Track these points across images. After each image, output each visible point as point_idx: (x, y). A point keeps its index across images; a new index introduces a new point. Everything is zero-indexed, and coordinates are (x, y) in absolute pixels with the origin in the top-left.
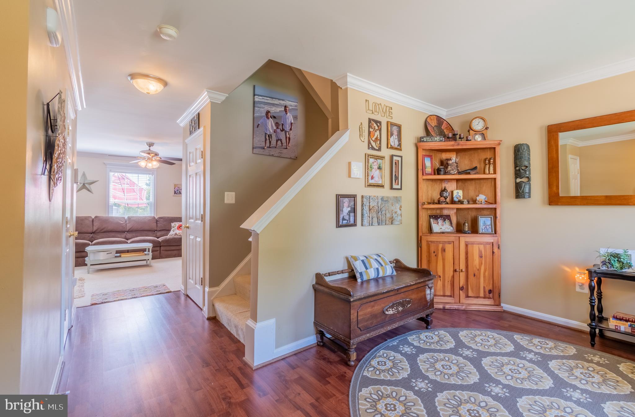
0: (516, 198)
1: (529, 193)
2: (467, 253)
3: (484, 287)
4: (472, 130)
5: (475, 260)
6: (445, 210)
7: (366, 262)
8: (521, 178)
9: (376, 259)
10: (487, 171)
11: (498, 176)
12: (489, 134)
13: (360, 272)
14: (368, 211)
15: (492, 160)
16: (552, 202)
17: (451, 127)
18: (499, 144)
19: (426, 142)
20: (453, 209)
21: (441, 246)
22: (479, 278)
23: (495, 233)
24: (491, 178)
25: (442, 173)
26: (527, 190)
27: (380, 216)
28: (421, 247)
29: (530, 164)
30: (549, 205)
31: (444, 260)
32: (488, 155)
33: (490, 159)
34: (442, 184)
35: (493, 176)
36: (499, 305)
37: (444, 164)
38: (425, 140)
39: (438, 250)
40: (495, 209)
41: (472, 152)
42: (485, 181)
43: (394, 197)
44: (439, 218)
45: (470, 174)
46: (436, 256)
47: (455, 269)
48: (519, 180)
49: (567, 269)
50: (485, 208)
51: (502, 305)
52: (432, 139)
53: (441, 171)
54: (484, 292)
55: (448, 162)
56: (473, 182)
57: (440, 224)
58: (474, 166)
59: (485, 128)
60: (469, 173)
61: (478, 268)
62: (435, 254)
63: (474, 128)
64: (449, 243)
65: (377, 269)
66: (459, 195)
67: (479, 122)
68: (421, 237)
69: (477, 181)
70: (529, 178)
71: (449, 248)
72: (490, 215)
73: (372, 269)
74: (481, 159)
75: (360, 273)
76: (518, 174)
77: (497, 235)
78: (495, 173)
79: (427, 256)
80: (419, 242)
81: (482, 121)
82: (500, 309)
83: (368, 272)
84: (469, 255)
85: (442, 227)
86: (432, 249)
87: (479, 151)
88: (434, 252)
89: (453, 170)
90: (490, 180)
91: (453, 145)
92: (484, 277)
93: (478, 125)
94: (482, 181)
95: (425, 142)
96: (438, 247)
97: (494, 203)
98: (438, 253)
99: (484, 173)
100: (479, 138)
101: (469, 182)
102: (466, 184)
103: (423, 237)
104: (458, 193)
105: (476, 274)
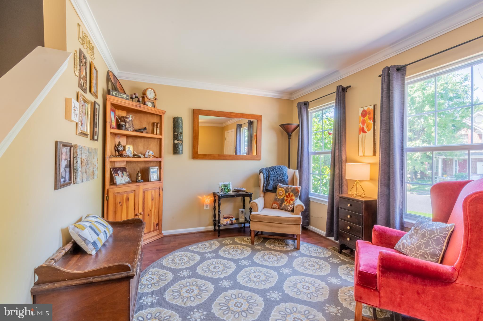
0: (174, 154)
1: (182, 151)
2: (144, 199)
3: (154, 223)
4: (146, 97)
5: (149, 202)
7: (93, 226)
8: (178, 141)
9: (96, 221)
10: (155, 132)
11: (163, 137)
12: (157, 103)
13: (92, 241)
14: (80, 165)
15: (159, 125)
16: (194, 157)
18: (164, 113)
19: (115, 96)
21: (125, 196)
22: (151, 217)
23: (160, 180)
24: (157, 138)
25: (124, 128)
26: (181, 150)
27: (87, 170)
28: (108, 200)
29: (182, 131)
30: (193, 159)
31: (127, 208)
32: (156, 120)
33: (157, 124)
34: (115, 139)
35: (160, 137)
36: (161, 233)
37: (123, 119)
38: (114, 94)
39: (123, 200)
40: (160, 162)
41: (142, 115)
42: (152, 140)
43: (94, 148)
44: (118, 170)
45: (142, 133)
46: (121, 206)
47: (135, 214)
48: (176, 142)
49: (200, 197)
50: (152, 161)
51: (163, 232)
52: (120, 95)
53: (123, 126)
54: (154, 226)
55: (126, 120)
56: (142, 140)
57: (120, 175)
58: (144, 126)
59: (155, 98)
60: (142, 132)
61: (151, 208)
62: (120, 204)
63: (153, 96)
64: (132, 192)
65: (105, 231)
66: (130, 149)
67: (151, 93)
68: (108, 190)
69: (146, 139)
70: (182, 141)
71: (131, 197)
72: (156, 166)
73: (102, 233)
74: (150, 122)
75: (92, 243)
76: (175, 137)
77: (161, 181)
78: (161, 134)
79: (113, 208)
80: (106, 195)
81: (153, 92)
82: (161, 236)
83: (100, 239)
84: (145, 200)
85: (122, 179)
86: (118, 200)
87: (148, 115)
88: (120, 203)
89: (130, 127)
90: (157, 139)
91: (136, 106)
92: (154, 215)
93: (150, 95)
94: (150, 140)
95: (114, 96)
96: (123, 197)
97: (159, 156)
98: (123, 203)
99: (153, 133)
100: (150, 105)
101: (139, 139)
102: (136, 141)
103: (110, 189)
104: (129, 148)
105: (149, 213)
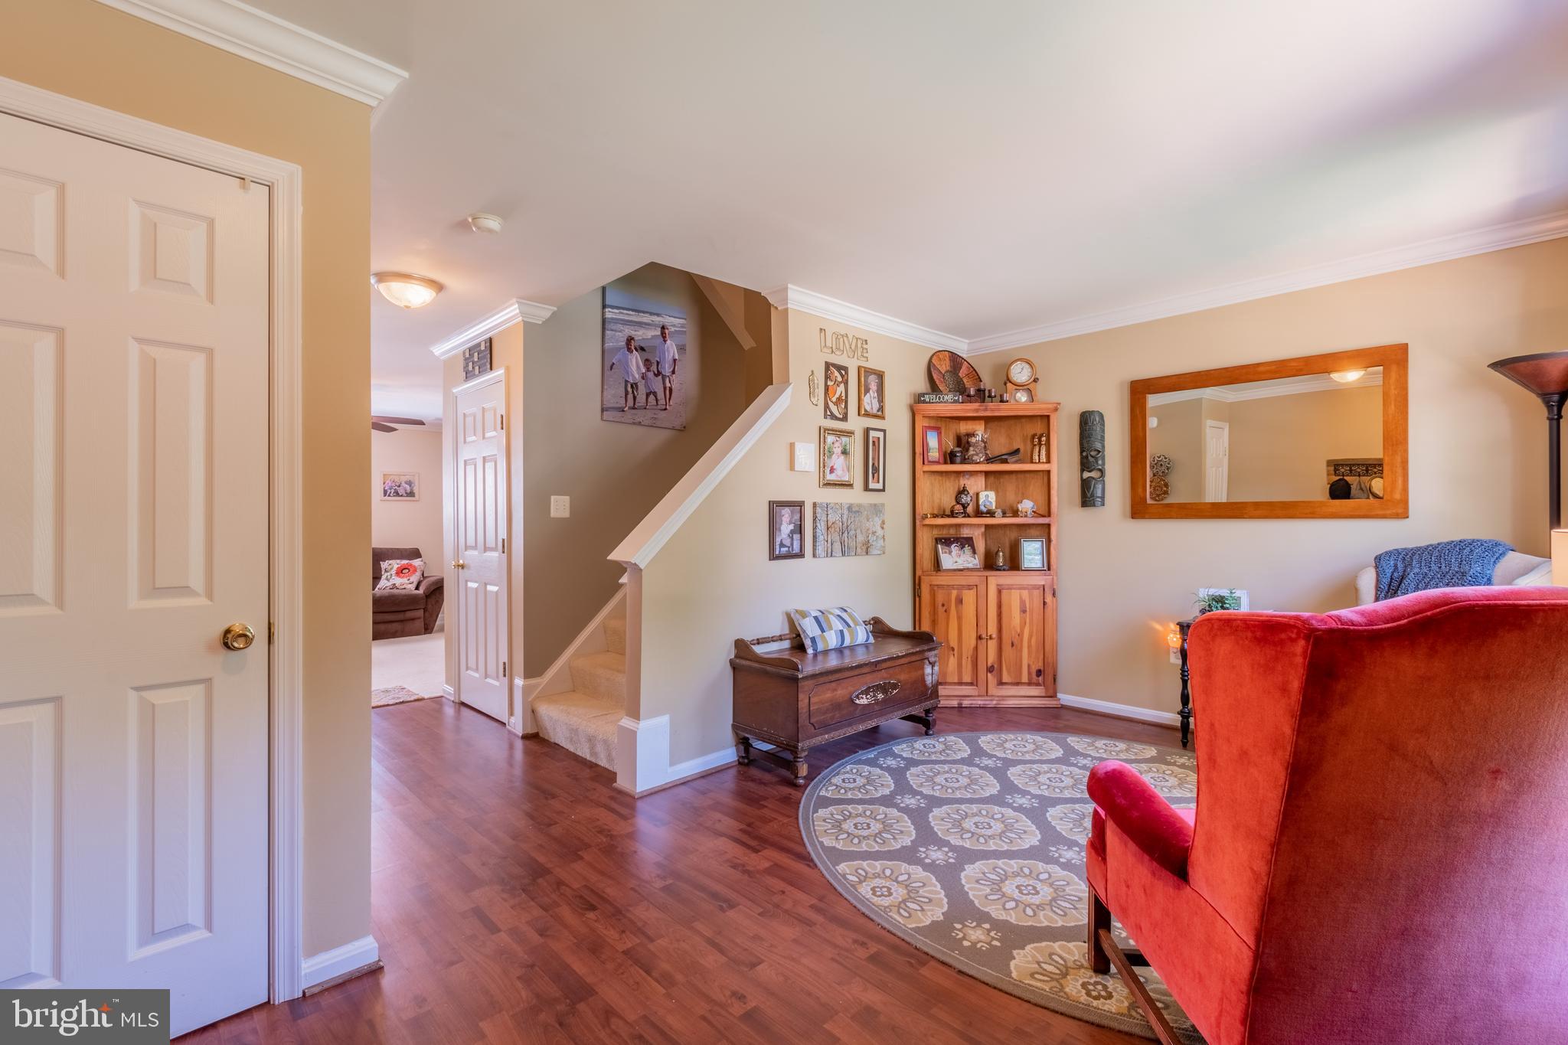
0: (1082, 506)
1: (1103, 498)
2: (1000, 606)
3: (1029, 666)
4: (1010, 382)
5: (1014, 618)
6: (965, 529)
7: (822, 619)
8: (1090, 472)
9: (839, 616)
10: (1036, 458)
11: (1054, 467)
12: (1039, 390)
13: (811, 636)
14: (824, 531)
15: (1044, 439)
16: (1135, 514)
17: (976, 372)
18: (1056, 409)
19: (929, 402)
20: (979, 526)
21: (954, 593)
22: (1021, 651)
23: (1049, 569)
24: (1043, 471)
25: (958, 460)
26: (1099, 494)
27: (846, 539)
28: (920, 597)
29: (1103, 447)
30: (1132, 518)
31: (959, 618)
32: (1038, 428)
33: (1041, 436)
34: (959, 481)
35: (1045, 467)
36: (1053, 696)
37: (963, 442)
38: (928, 400)
39: (950, 601)
40: (1049, 526)
41: (1012, 422)
42: (1032, 475)
43: (871, 504)
44: (952, 543)
45: (1008, 463)
46: (946, 611)
47: (979, 634)
48: (1086, 475)
49: (1158, 627)
50: (1033, 524)
51: (1059, 695)
52: (940, 398)
53: (956, 456)
54: (1029, 673)
55: (969, 440)
56: (1014, 476)
57: (954, 553)
58: (1016, 448)
59: (1033, 378)
60: (1005, 461)
61: (1019, 631)
62: (945, 608)
63: (1015, 379)
64: (969, 587)
65: (842, 632)
66: (990, 499)
67: (1022, 369)
68: (920, 577)
69: (1019, 476)
70: (1102, 472)
71: (969, 597)
72: (1041, 537)
73: (833, 632)
74: (1027, 436)
75: (811, 638)
76: (1085, 464)
77: (1052, 572)
78: (1048, 461)
79: (930, 613)
80: (917, 587)
81: (1027, 366)
82: (1055, 702)
83: (825, 637)
84: (1004, 609)
85: (958, 560)
86: (940, 599)
87: (1023, 420)
88: (943, 605)
89: (977, 454)
90: (1041, 473)
91: (977, 410)
92: (1029, 646)
93: (1020, 373)
94: (1028, 475)
95: (927, 403)
96: (949, 595)
97: (1047, 514)
98: (950, 607)
99: (1032, 462)
100: (1022, 397)
101: (1007, 477)
102: (1002, 480)
103: (922, 577)
104: (987, 496)
105: (1016, 642)
